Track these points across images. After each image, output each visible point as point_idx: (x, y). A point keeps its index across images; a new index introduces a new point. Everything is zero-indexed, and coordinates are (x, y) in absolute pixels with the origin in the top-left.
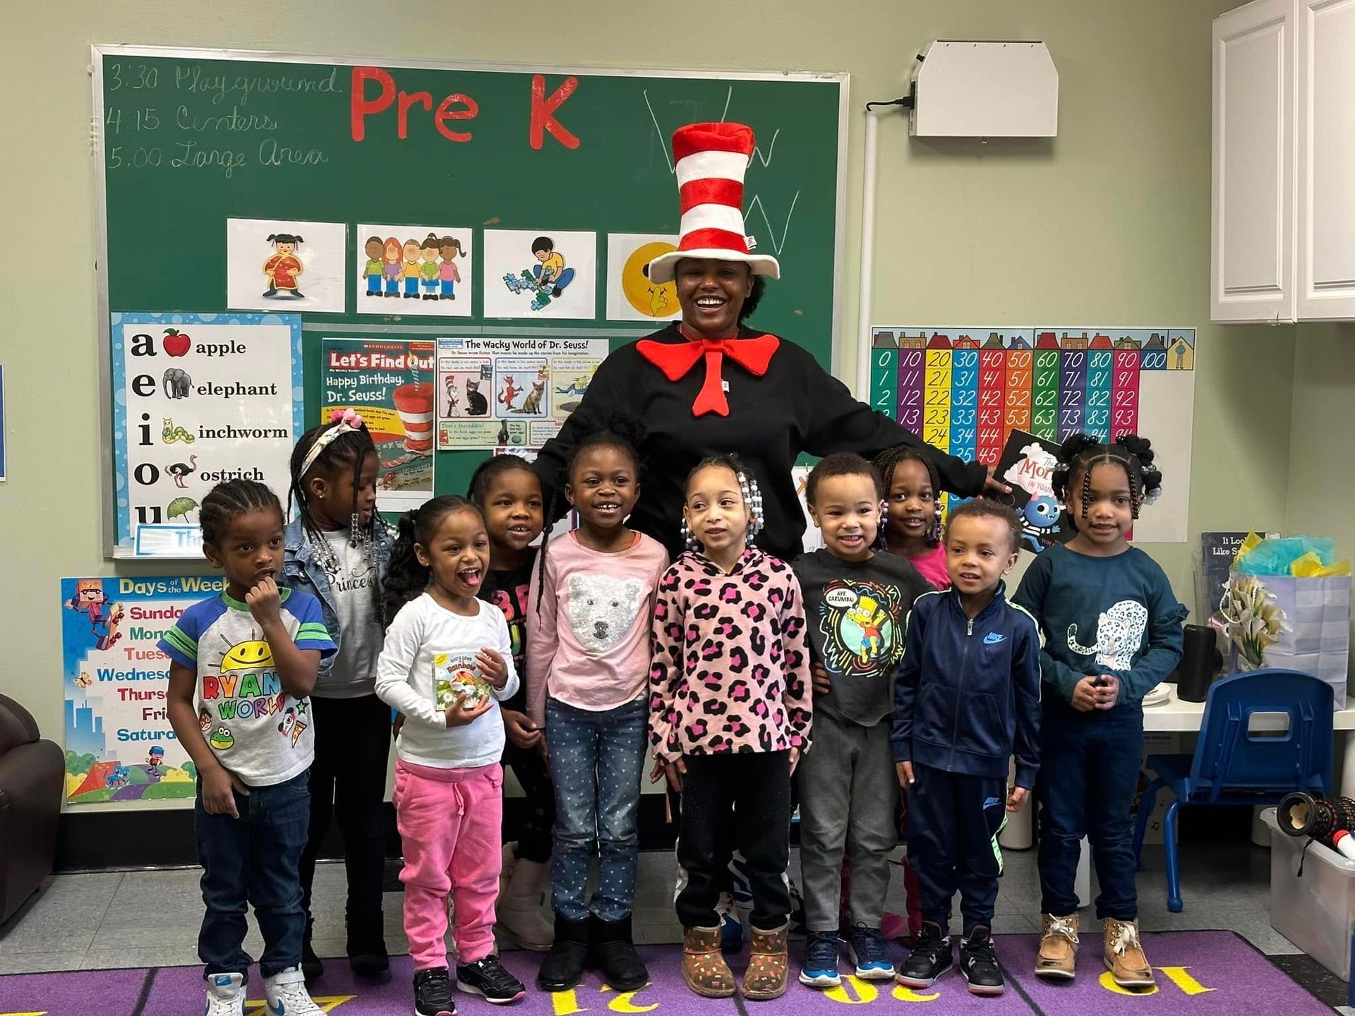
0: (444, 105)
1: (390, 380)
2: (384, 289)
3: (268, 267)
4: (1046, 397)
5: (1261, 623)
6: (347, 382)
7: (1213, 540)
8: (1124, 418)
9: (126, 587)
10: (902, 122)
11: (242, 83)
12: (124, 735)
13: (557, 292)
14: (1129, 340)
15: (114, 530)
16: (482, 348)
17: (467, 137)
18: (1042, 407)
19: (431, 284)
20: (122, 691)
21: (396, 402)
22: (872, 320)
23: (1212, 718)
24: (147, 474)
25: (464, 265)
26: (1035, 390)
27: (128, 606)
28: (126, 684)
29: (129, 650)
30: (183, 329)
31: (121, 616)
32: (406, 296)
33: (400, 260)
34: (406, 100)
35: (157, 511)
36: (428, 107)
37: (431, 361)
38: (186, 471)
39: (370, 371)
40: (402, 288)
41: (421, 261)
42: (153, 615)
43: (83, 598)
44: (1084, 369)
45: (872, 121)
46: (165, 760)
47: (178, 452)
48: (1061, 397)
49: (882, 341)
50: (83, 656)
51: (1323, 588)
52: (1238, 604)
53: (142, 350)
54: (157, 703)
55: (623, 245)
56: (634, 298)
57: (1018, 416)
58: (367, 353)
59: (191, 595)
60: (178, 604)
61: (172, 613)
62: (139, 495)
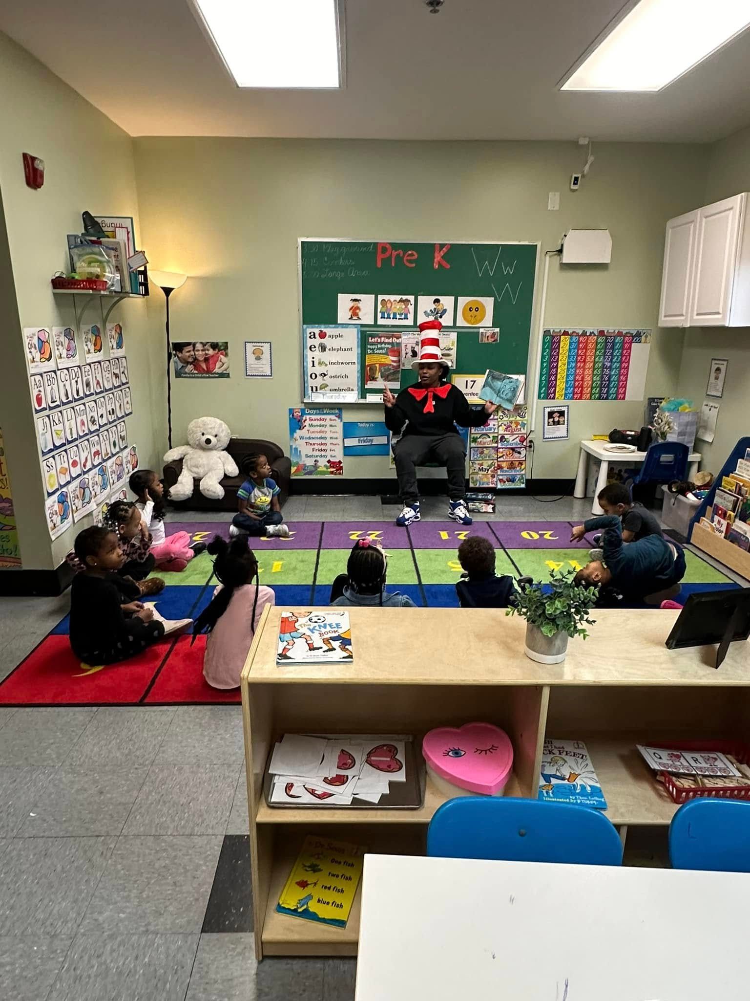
0: (407, 255)
1: (387, 346)
2: (386, 316)
3: (350, 309)
4: (600, 352)
5: (667, 427)
6: (374, 347)
7: (651, 400)
8: (626, 359)
9: (307, 411)
10: (557, 258)
11: (343, 249)
12: (307, 456)
13: (441, 317)
14: (629, 333)
15: (304, 394)
16: (416, 335)
17: (414, 265)
18: (598, 355)
19: (401, 314)
20: (307, 443)
21: (389, 353)
22: (544, 325)
23: (649, 457)
24: (314, 376)
25: (411, 308)
26: (596, 350)
27: (308, 417)
28: (308, 441)
29: (308, 430)
30: (324, 330)
31: (306, 420)
32: (393, 318)
33: (391, 306)
34: (395, 253)
35: (316, 387)
36: (401, 255)
37: (400, 339)
38: (325, 375)
39: (381, 343)
40: (392, 316)
41: (398, 307)
42: (315, 420)
43: (295, 414)
44: (613, 343)
45: (548, 258)
46: (319, 464)
47: (323, 369)
48: (605, 352)
49: (546, 333)
50: (295, 432)
51: (689, 415)
52: (660, 421)
53: (312, 337)
54: (316, 447)
55: (463, 301)
56: (465, 319)
57: (591, 359)
58: (380, 337)
59: (326, 414)
60: (323, 417)
61: (321, 420)
62: (311, 383)
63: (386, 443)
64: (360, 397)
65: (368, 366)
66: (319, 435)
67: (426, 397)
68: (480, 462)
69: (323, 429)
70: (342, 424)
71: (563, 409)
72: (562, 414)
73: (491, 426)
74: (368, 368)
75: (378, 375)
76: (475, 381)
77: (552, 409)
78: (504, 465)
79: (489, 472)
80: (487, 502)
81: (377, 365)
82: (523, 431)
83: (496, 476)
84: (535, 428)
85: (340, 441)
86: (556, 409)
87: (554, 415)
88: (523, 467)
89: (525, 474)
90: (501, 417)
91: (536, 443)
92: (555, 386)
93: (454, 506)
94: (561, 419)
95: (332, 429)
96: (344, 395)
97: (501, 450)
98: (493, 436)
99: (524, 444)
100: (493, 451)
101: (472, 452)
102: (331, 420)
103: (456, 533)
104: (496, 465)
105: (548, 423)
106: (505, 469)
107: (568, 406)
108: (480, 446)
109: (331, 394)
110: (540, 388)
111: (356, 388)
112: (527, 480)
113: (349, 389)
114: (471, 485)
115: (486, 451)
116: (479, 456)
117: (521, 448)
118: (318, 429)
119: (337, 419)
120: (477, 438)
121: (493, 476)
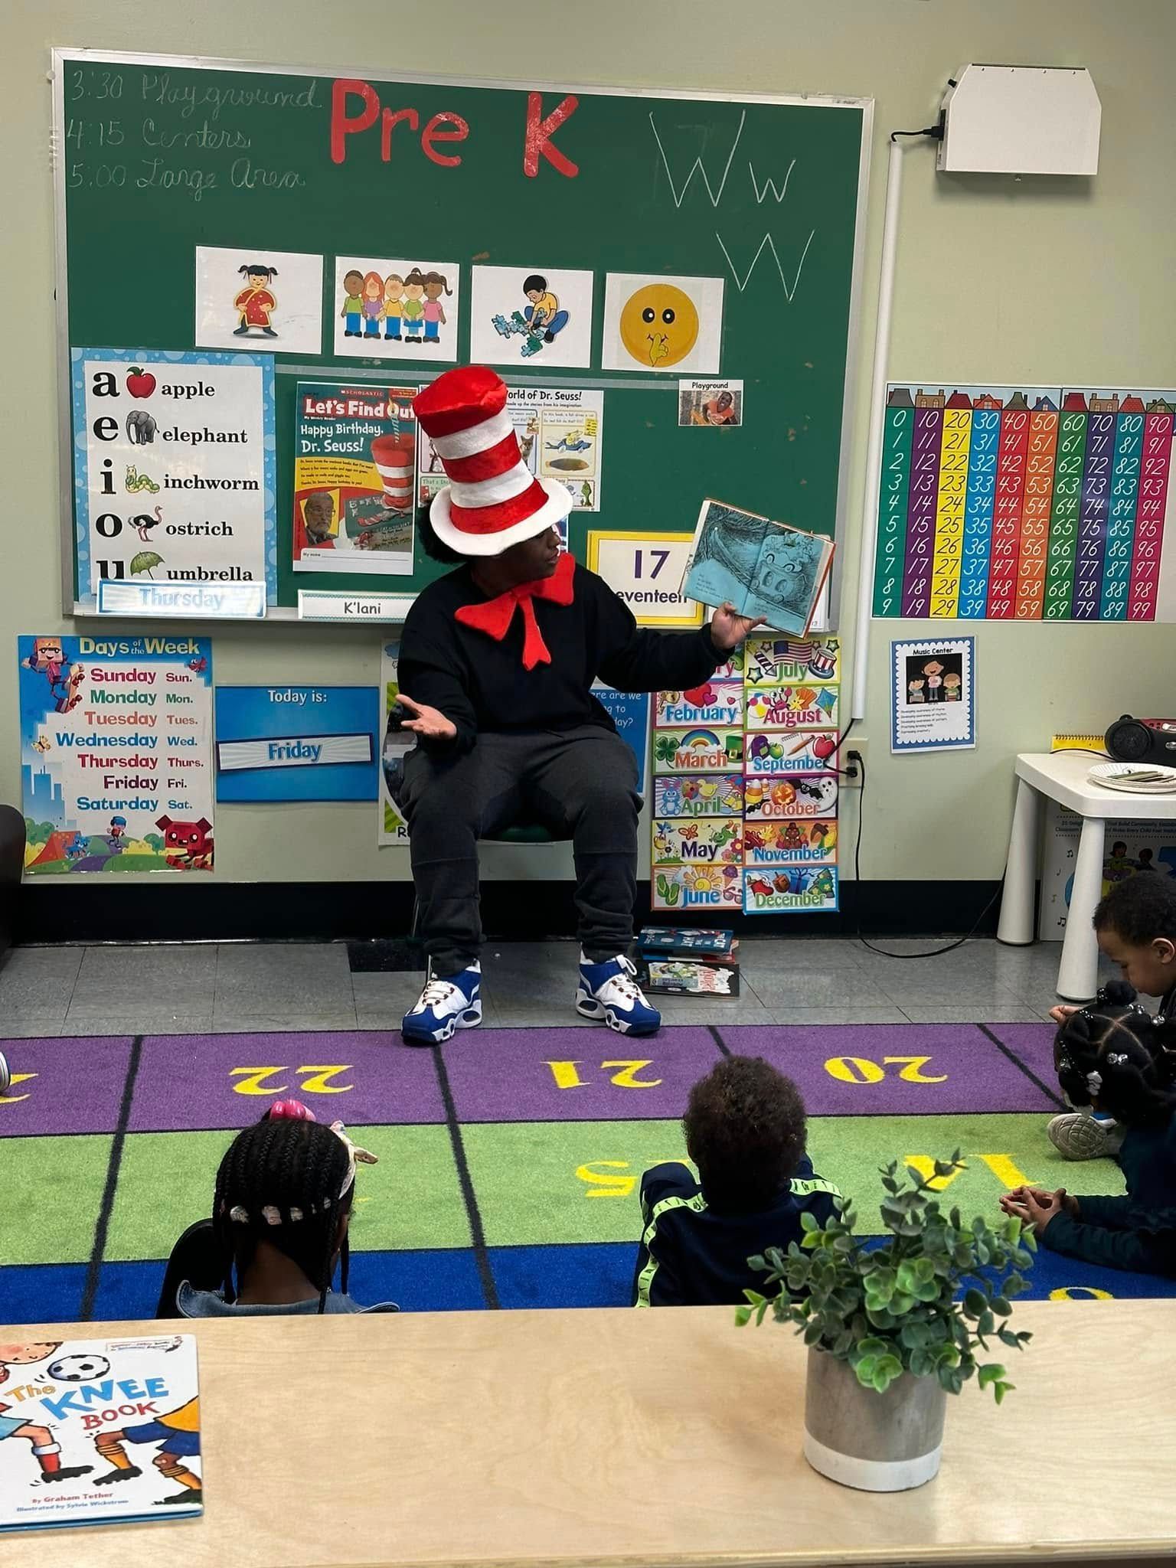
0: (432, 125)
1: (368, 429)
2: (363, 329)
3: (240, 301)
4: (1070, 464)
6: (322, 431)
8: (1153, 488)
9: (87, 647)
10: (929, 155)
11: (214, 94)
13: (549, 337)
14: (1162, 403)
15: (74, 587)
17: (456, 161)
18: (1065, 475)
19: (414, 325)
20: (83, 757)
21: (374, 454)
22: (887, 376)
24: (109, 526)
25: (449, 305)
26: (1058, 457)
27: (88, 667)
28: (85, 750)
29: (90, 714)
30: (148, 368)
31: (81, 677)
32: (387, 337)
33: (381, 297)
34: (391, 118)
35: (120, 565)
36: (414, 127)
38: (151, 523)
39: (346, 419)
40: (383, 329)
41: (404, 299)
42: (114, 677)
43: (41, 657)
44: (1113, 434)
45: (897, 152)
46: (128, 831)
47: (142, 503)
48: (1087, 464)
49: (897, 399)
50: (42, 720)
53: (104, 389)
54: (118, 772)
55: (622, 286)
56: (632, 346)
57: (1040, 484)
58: (344, 400)
59: (155, 657)
60: (142, 667)
61: (135, 676)
62: (100, 547)
63: (367, 757)
64: (274, 597)
65: (305, 494)
66: (128, 731)
68: (688, 824)
69: (142, 709)
70: (208, 693)
71: (956, 648)
72: (951, 664)
73: (721, 703)
74: (303, 503)
75: (338, 527)
76: (664, 555)
77: (920, 647)
78: (766, 833)
79: (719, 858)
80: (712, 959)
81: (335, 495)
82: (826, 721)
83: (740, 870)
84: (865, 712)
85: (203, 751)
86: (931, 649)
87: (927, 670)
88: (829, 840)
89: (835, 866)
90: (754, 675)
91: (874, 762)
92: (928, 575)
93: (597, 977)
94: (951, 683)
95: (179, 710)
96: (218, 591)
97: (756, 783)
98: (729, 738)
99: (832, 762)
100: (729, 786)
101: (660, 789)
102: (171, 678)
103: (606, 1064)
104: (740, 835)
105: (909, 694)
106: (771, 847)
107: (971, 639)
108: (685, 769)
109: (171, 590)
110: (880, 579)
111: (259, 569)
112: (843, 885)
113: (236, 574)
114: (659, 903)
115: (706, 788)
116: (681, 803)
117: (821, 776)
118: (127, 709)
119: (192, 674)
120: (674, 744)
121: (730, 872)
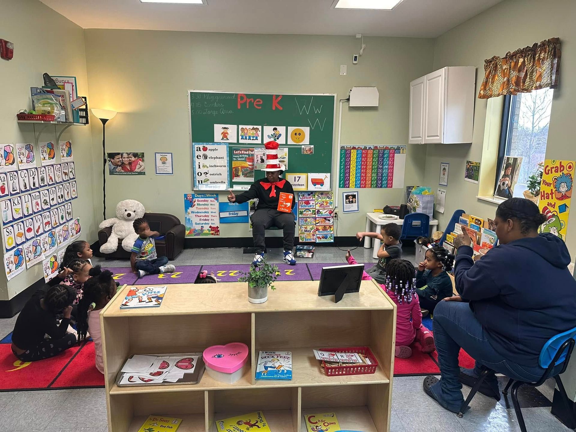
0: (256, 101)
1: (245, 156)
2: (244, 138)
3: (222, 134)
4: (375, 159)
5: (416, 204)
6: (237, 156)
7: (409, 188)
8: (391, 163)
9: (196, 196)
10: (347, 104)
11: (217, 97)
12: (196, 224)
13: (278, 139)
14: (392, 147)
15: (194, 185)
16: (263, 150)
17: (260, 107)
18: (375, 161)
19: (253, 137)
20: (196, 215)
21: (247, 160)
22: (340, 144)
23: (405, 223)
24: (200, 174)
25: (260, 133)
26: (373, 158)
27: (197, 199)
28: (196, 214)
29: (197, 208)
30: (206, 146)
31: (195, 201)
33: (247, 132)
34: (248, 101)
35: (202, 181)
36: (253, 102)
37: (253, 152)
38: (207, 173)
39: (242, 154)
40: (248, 138)
41: (251, 133)
42: (201, 201)
43: (188, 197)
44: (383, 154)
45: (341, 103)
46: (204, 229)
47: (205, 170)
48: (378, 159)
49: (342, 148)
50: (189, 209)
51: (428, 197)
52: (412, 200)
53: (198, 150)
54: (202, 218)
55: (291, 129)
56: (293, 140)
57: (370, 163)
58: (241, 151)
59: (208, 197)
60: (206, 199)
61: (205, 201)
62: (198, 178)
63: (247, 215)
64: (229, 186)
65: (234, 168)
66: (204, 211)
67: (271, 188)
68: (305, 226)
69: (206, 207)
70: (218, 203)
71: (355, 193)
72: (354, 196)
73: (311, 204)
74: (234, 169)
75: (240, 173)
76: (300, 177)
77: (348, 193)
78: (320, 228)
79: (311, 233)
80: (309, 251)
81: (240, 168)
82: (331, 207)
83: (315, 235)
84: (338, 205)
85: (217, 214)
86: (350, 194)
87: (349, 198)
88: (332, 229)
89: (333, 234)
90: (317, 199)
91: (339, 215)
92: (349, 180)
93: (286, 254)
94: (354, 200)
95: (212, 206)
96: (219, 185)
97: (318, 219)
98: (313, 210)
99: (332, 215)
100: (313, 219)
101: (300, 220)
102: (211, 201)
103: (285, 270)
104: (315, 228)
105: (346, 202)
106: (321, 230)
107: (358, 192)
108: (305, 216)
109: (211, 185)
110: (340, 181)
111: (226, 181)
112: (334, 237)
113: (222, 182)
114: (300, 241)
115: (309, 220)
116: (304, 222)
117: (330, 217)
118: (203, 207)
119: (215, 200)
120: (302, 212)
121: (313, 235)
